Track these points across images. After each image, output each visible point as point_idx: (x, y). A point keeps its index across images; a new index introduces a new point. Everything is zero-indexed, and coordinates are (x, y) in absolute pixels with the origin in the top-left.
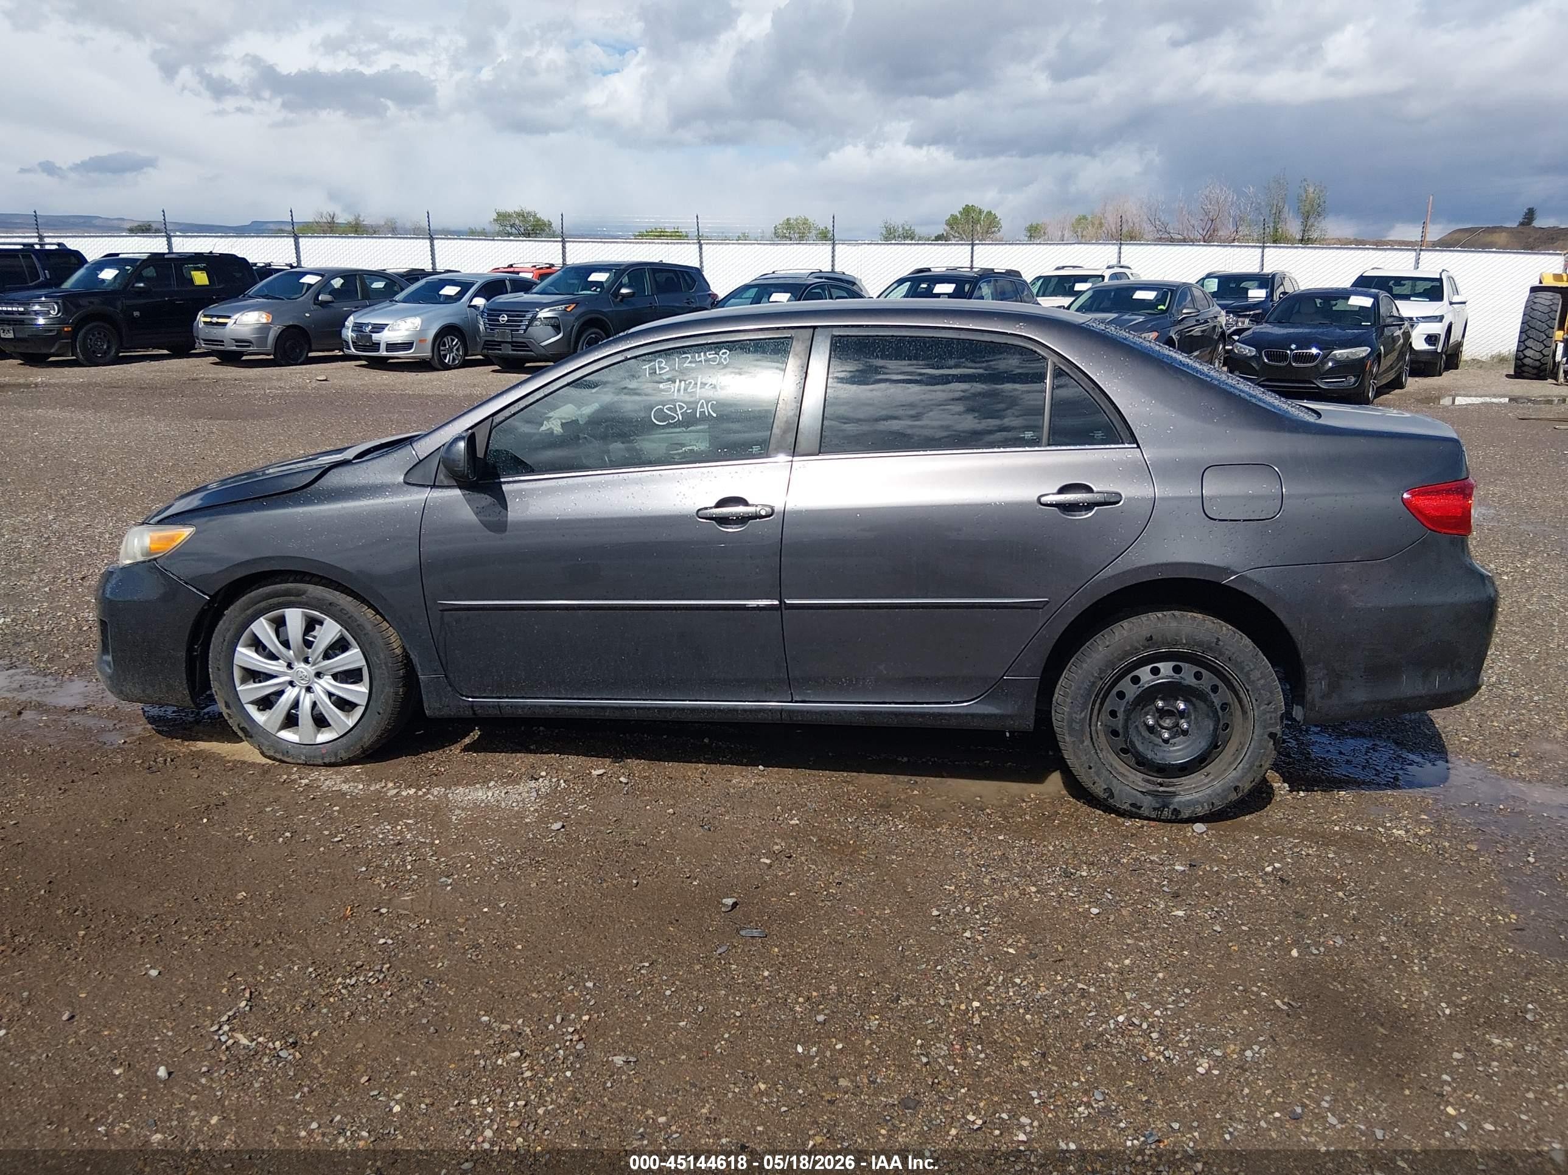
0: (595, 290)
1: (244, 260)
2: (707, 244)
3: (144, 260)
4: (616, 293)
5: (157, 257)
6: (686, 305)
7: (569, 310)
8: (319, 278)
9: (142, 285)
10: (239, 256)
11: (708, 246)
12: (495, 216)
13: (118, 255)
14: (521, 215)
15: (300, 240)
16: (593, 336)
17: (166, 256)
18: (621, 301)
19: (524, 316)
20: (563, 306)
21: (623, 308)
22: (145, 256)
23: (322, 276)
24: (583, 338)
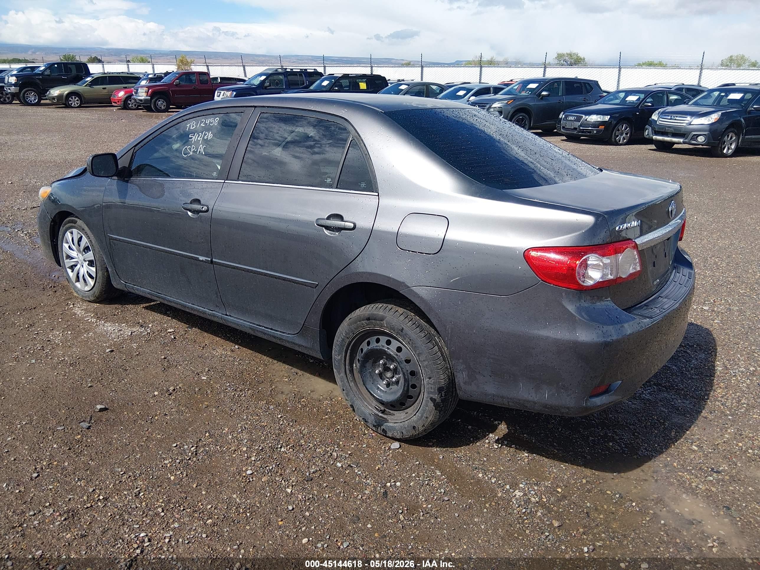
0: (528, 93)
1: (384, 78)
2: (624, 68)
3: (340, 77)
4: (539, 95)
5: (346, 76)
6: (584, 101)
7: (509, 103)
8: (407, 86)
9: (337, 88)
10: (382, 76)
11: (625, 69)
12: (556, 55)
13: (333, 74)
14: (570, 55)
15: (424, 68)
16: (521, 117)
17: (350, 75)
18: (542, 99)
19: (486, 106)
20: (506, 101)
21: (543, 103)
22: (340, 76)
23: (408, 85)
24: (514, 119)
